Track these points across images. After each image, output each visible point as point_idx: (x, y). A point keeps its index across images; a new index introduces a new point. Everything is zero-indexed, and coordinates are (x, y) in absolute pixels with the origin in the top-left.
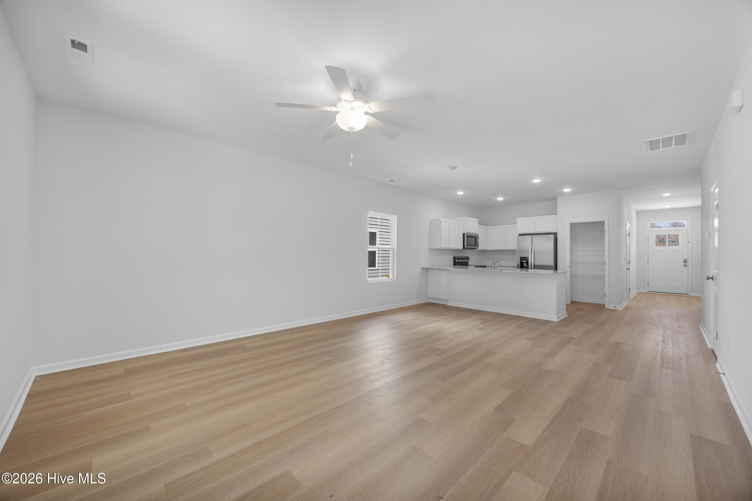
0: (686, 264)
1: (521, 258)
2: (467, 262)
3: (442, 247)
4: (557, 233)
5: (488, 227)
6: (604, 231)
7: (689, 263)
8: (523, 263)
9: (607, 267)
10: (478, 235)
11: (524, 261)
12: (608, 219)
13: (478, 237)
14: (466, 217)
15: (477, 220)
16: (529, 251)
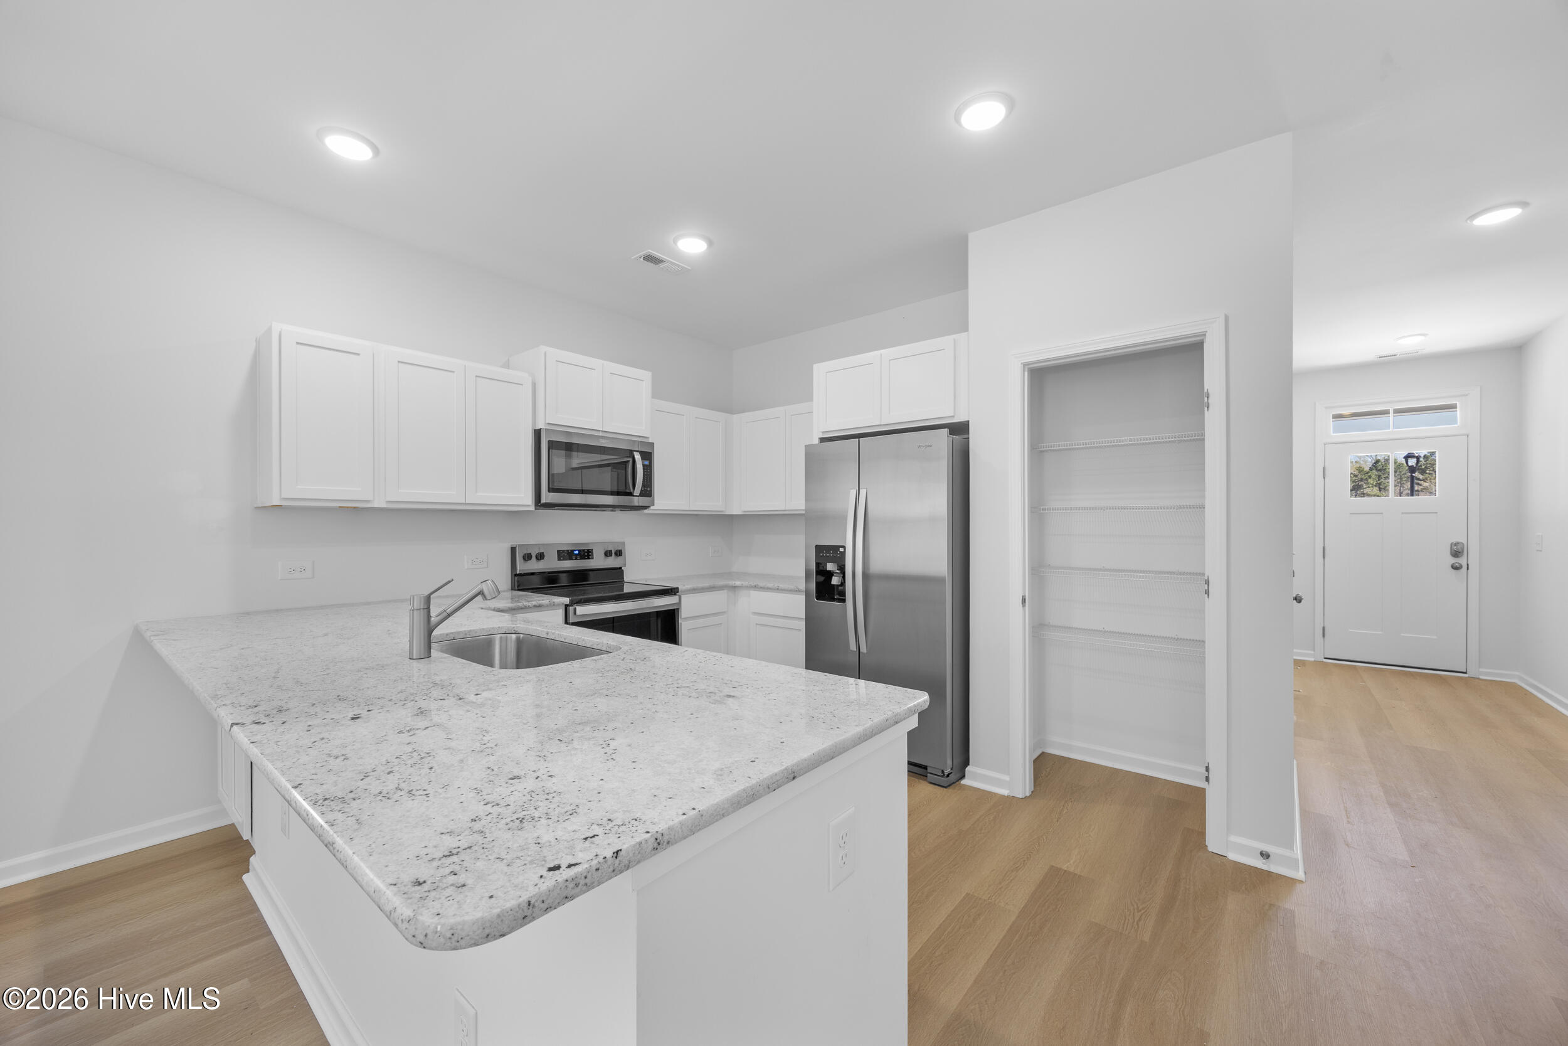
0: (1462, 561)
1: (819, 549)
2: (621, 568)
3: (284, 496)
4: (968, 421)
5: (735, 416)
6: (1200, 401)
7: (1473, 557)
8: (830, 574)
9: (1215, 606)
10: (652, 444)
11: (830, 567)
12: (1224, 317)
13: (647, 456)
14: (549, 350)
15: (646, 375)
16: (845, 518)
